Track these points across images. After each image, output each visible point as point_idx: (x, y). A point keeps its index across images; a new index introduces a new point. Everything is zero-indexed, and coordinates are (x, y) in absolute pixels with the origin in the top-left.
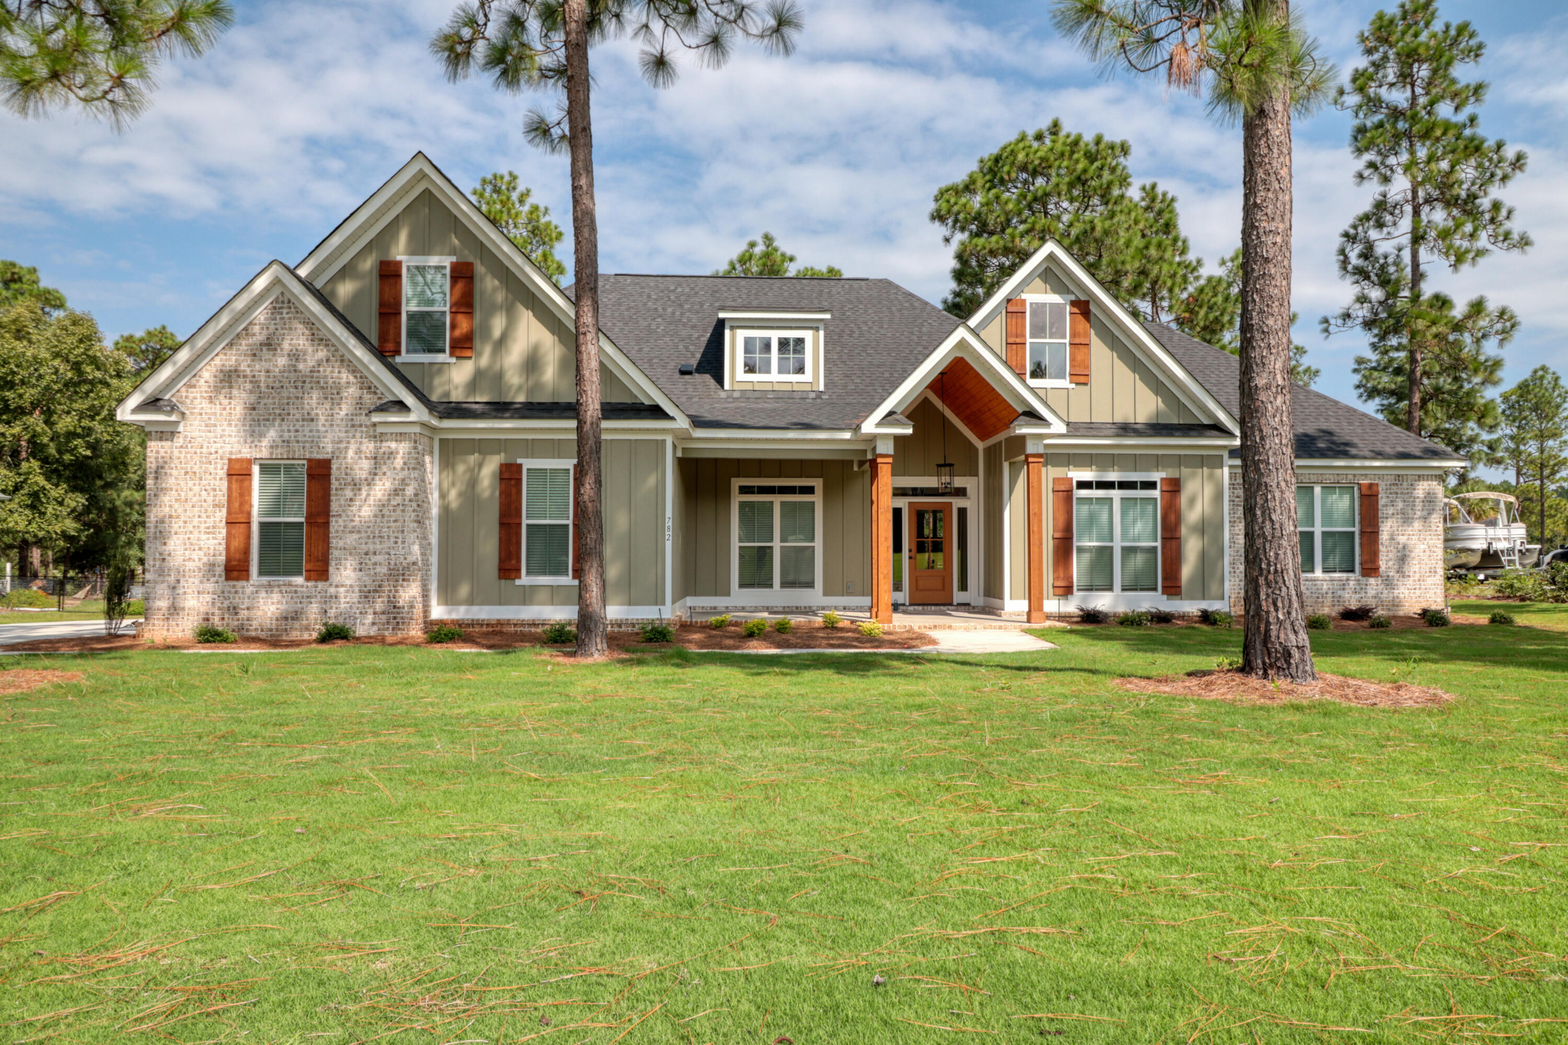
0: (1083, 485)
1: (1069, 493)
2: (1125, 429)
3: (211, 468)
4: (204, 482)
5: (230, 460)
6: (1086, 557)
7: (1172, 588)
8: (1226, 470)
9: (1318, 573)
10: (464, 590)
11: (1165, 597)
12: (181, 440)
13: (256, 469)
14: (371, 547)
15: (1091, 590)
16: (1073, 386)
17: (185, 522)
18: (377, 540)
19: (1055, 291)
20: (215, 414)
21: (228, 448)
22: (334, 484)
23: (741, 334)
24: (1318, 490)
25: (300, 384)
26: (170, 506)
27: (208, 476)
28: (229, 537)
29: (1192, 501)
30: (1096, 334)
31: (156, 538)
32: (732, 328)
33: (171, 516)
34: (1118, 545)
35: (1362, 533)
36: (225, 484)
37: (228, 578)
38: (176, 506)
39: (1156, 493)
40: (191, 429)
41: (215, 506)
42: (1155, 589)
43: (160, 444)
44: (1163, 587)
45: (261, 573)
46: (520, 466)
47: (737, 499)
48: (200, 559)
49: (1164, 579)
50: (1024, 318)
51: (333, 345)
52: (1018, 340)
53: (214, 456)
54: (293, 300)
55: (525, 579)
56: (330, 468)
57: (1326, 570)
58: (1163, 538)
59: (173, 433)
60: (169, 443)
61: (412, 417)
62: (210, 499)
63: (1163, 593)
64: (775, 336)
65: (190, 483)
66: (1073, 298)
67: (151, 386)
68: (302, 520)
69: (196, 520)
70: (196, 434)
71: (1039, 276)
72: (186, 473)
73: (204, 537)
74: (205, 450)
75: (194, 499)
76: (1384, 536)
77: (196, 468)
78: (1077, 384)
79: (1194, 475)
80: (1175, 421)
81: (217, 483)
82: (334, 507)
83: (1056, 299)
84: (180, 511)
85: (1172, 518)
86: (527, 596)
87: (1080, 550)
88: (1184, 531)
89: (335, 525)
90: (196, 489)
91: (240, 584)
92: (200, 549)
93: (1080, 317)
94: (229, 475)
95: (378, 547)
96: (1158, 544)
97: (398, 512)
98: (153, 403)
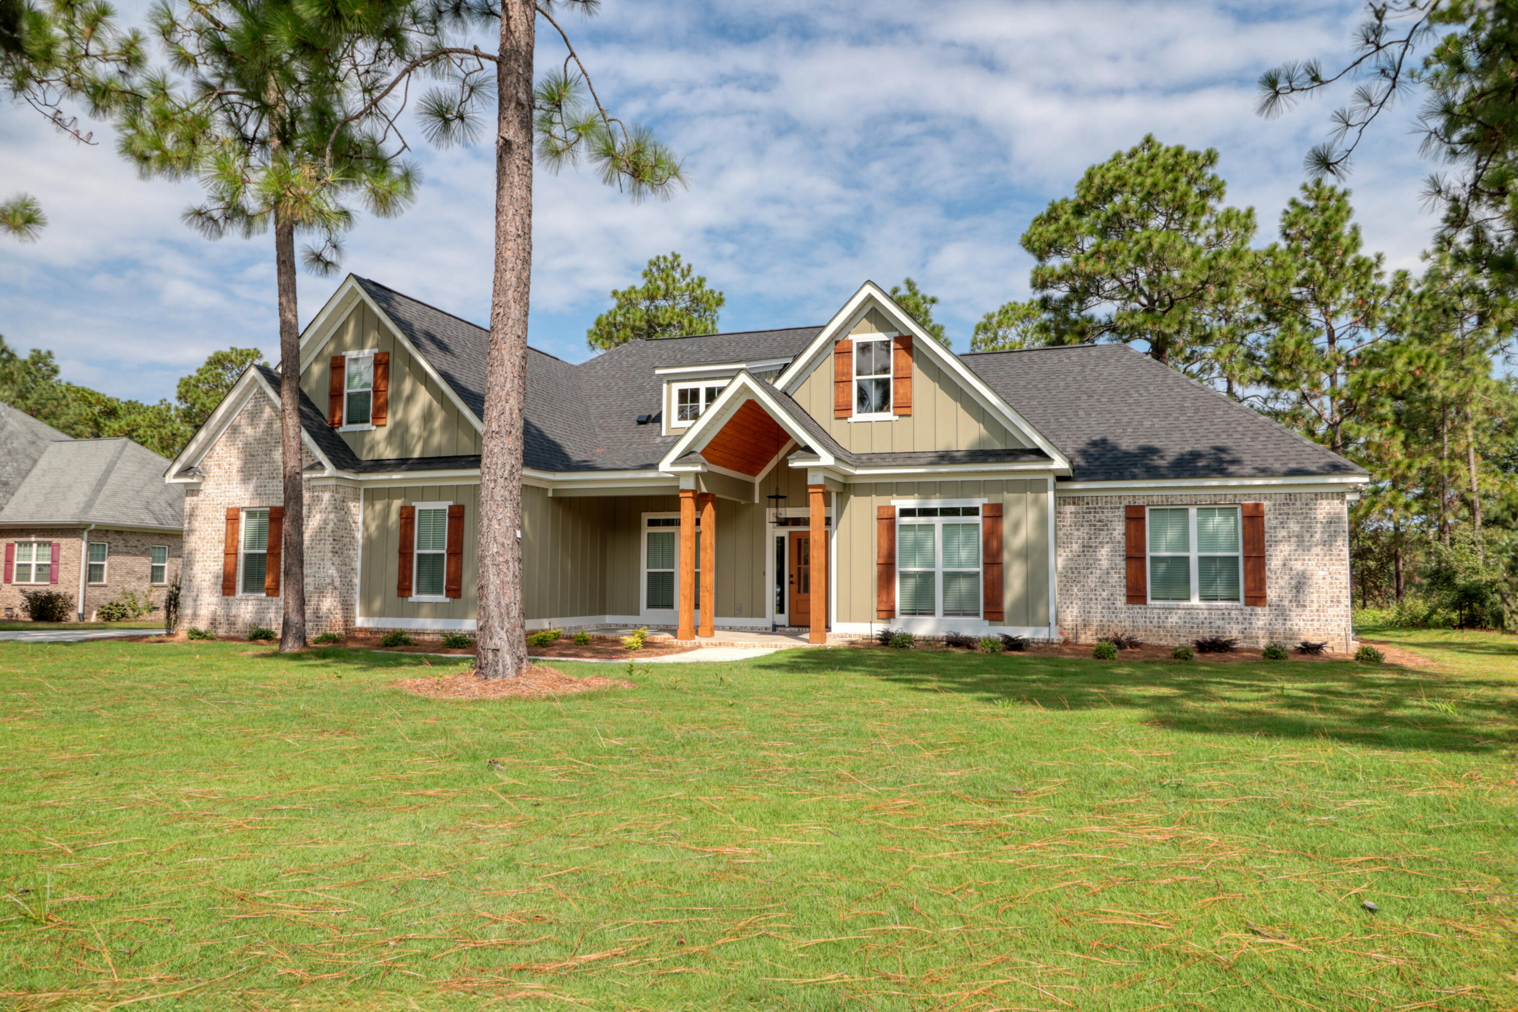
0: (905, 512)
1: (892, 519)
2: (946, 457)
3: (218, 515)
4: (213, 525)
5: (228, 509)
6: (911, 583)
7: (994, 612)
8: (1051, 495)
9: (1195, 601)
10: (377, 605)
11: (987, 622)
12: (203, 496)
13: (243, 515)
15: (914, 614)
16: (897, 418)
17: (203, 554)
19: (880, 329)
20: (221, 476)
21: (227, 500)
23: (677, 387)
24: (1193, 511)
26: (196, 542)
27: (215, 520)
28: (226, 564)
29: (1016, 527)
30: (920, 367)
31: (187, 565)
32: (669, 382)
33: (196, 550)
34: (939, 570)
35: (1247, 558)
36: (225, 526)
37: (224, 594)
38: (199, 542)
39: (978, 519)
40: (209, 487)
41: (219, 542)
42: (977, 615)
43: (191, 499)
44: (985, 613)
45: (245, 590)
46: (413, 508)
47: (646, 530)
48: (210, 579)
49: (986, 604)
50: (851, 358)
52: (844, 379)
53: (219, 506)
55: (415, 597)
57: (1204, 598)
58: (985, 564)
59: (198, 491)
60: (196, 498)
61: (326, 473)
62: (216, 537)
63: (985, 618)
64: (702, 386)
65: (207, 526)
66: (896, 334)
67: (184, 458)
68: (265, 551)
69: (208, 552)
70: (211, 491)
71: (865, 317)
72: (205, 519)
73: (212, 564)
74: (215, 502)
75: (208, 537)
77: (210, 515)
78: (900, 416)
79: (1018, 501)
80: (998, 446)
81: (220, 525)
83: (881, 337)
84: (200, 545)
85: (995, 544)
86: (415, 611)
87: (904, 576)
88: (1006, 557)
90: (209, 530)
91: (231, 598)
92: (210, 572)
93: (903, 352)
94: (227, 520)
95: (309, 571)
96: (980, 569)
98: (187, 470)
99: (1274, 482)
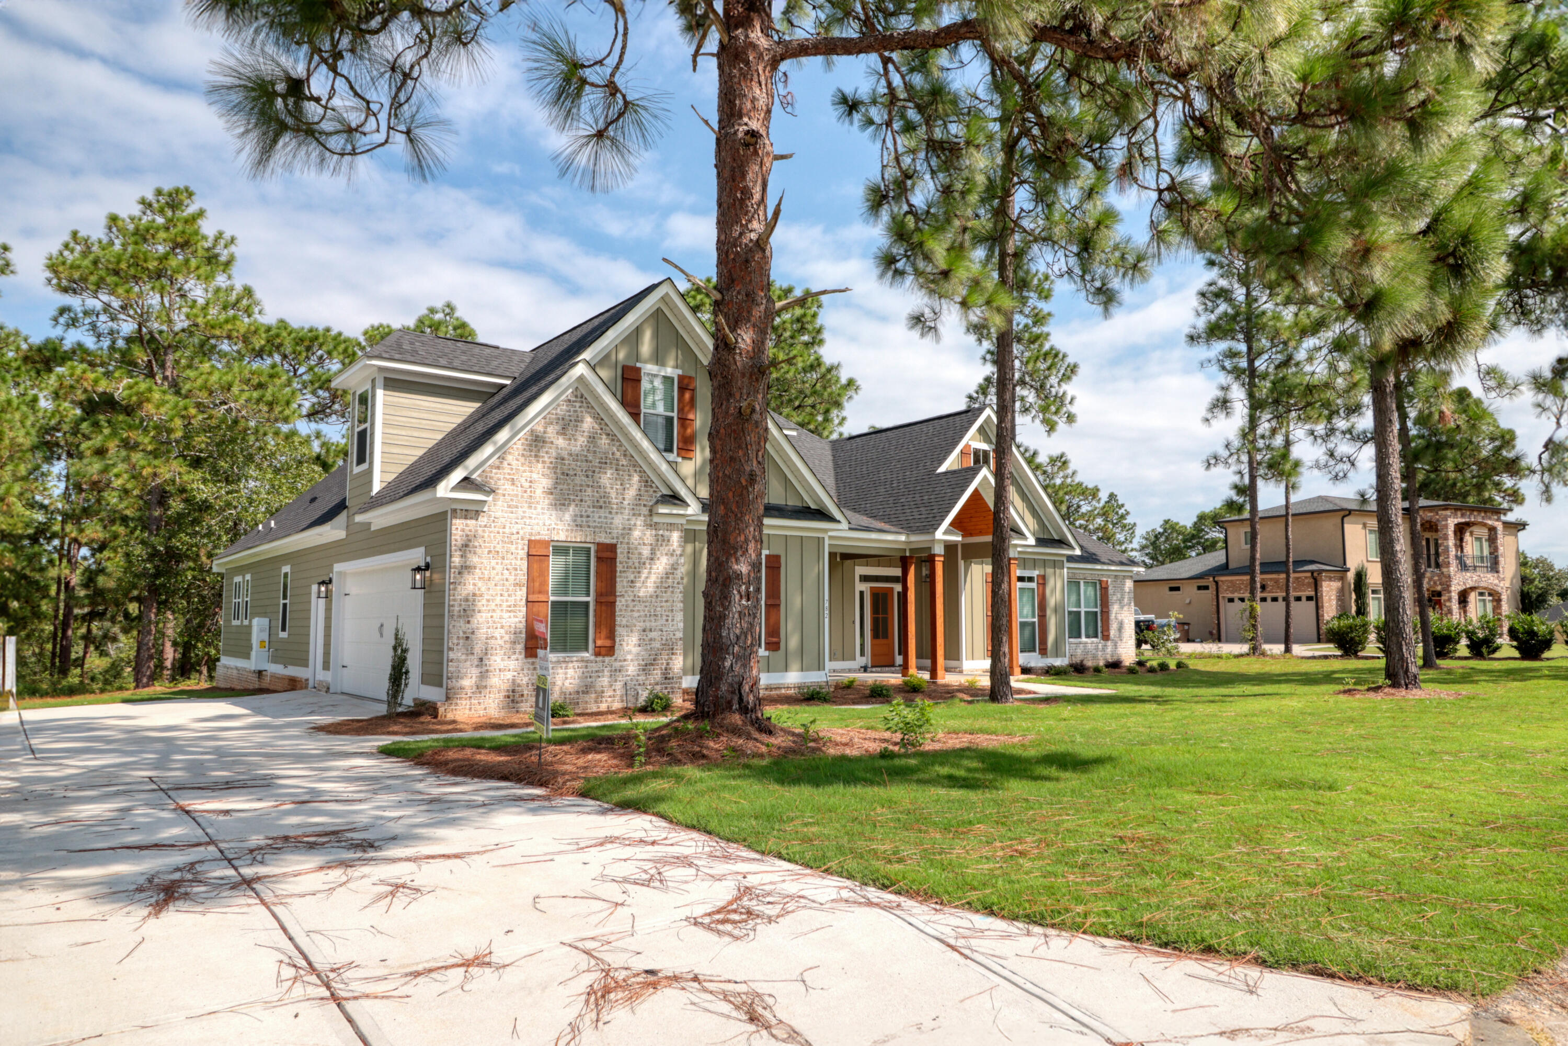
3: (513, 548)
4: (506, 561)
5: (529, 541)
7: (1043, 652)
8: (1066, 571)
11: (1039, 656)
12: (485, 519)
13: (550, 551)
14: (648, 624)
17: (488, 601)
18: (652, 618)
19: (985, 441)
20: (517, 495)
21: (528, 529)
22: (619, 567)
24: (1082, 583)
25: (590, 473)
26: (474, 585)
27: (509, 556)
28: (530, 616)
31: (460, 616)
33: (474, 595)
35: (1101, 613)
36: (524, 565)
37: (526, 657)
38: (480, 584)
39: (1034, 585)
40: (496, 508)
41: (516, 585)
42: (1034, 651)
43: (464, 521)
44: (1038, 650)
45: (554, 650)
48: (502, 637)
49: (1038, 644)
51: (619, 441)
53: (515, 536)
54: (586, 395)
56: (616, 553)
57: (1086, 637)
58: (1038, 616)
59: (478, 512)
60: (473, 522)
62: (512, 578)
63: (1038, 654)
65: (493, 562)
66: (994, 446)
68: (589, 599)
69: (498, 598)
70: (499, 514)
72: (490, 552)
73: (506, 615)
74: (507, 530)
75: (497, 578)
76: (1112, 616)
77: (499, 548)
79: (1052, 574)
80: (1046, 538)
81: (519, 562)
82: (619, 588)
83: (986, 446)
84: (483, 589)
85: (1043, 602)
88: (1048, 612)
89: (620, 603)
90: (499, 568)
92: (502, 627)
94: (529, 555)
95: (653, 624)
96: (1036, 620)
97: (669, 594)
98: (467, 482)
99: (1113, 568)
